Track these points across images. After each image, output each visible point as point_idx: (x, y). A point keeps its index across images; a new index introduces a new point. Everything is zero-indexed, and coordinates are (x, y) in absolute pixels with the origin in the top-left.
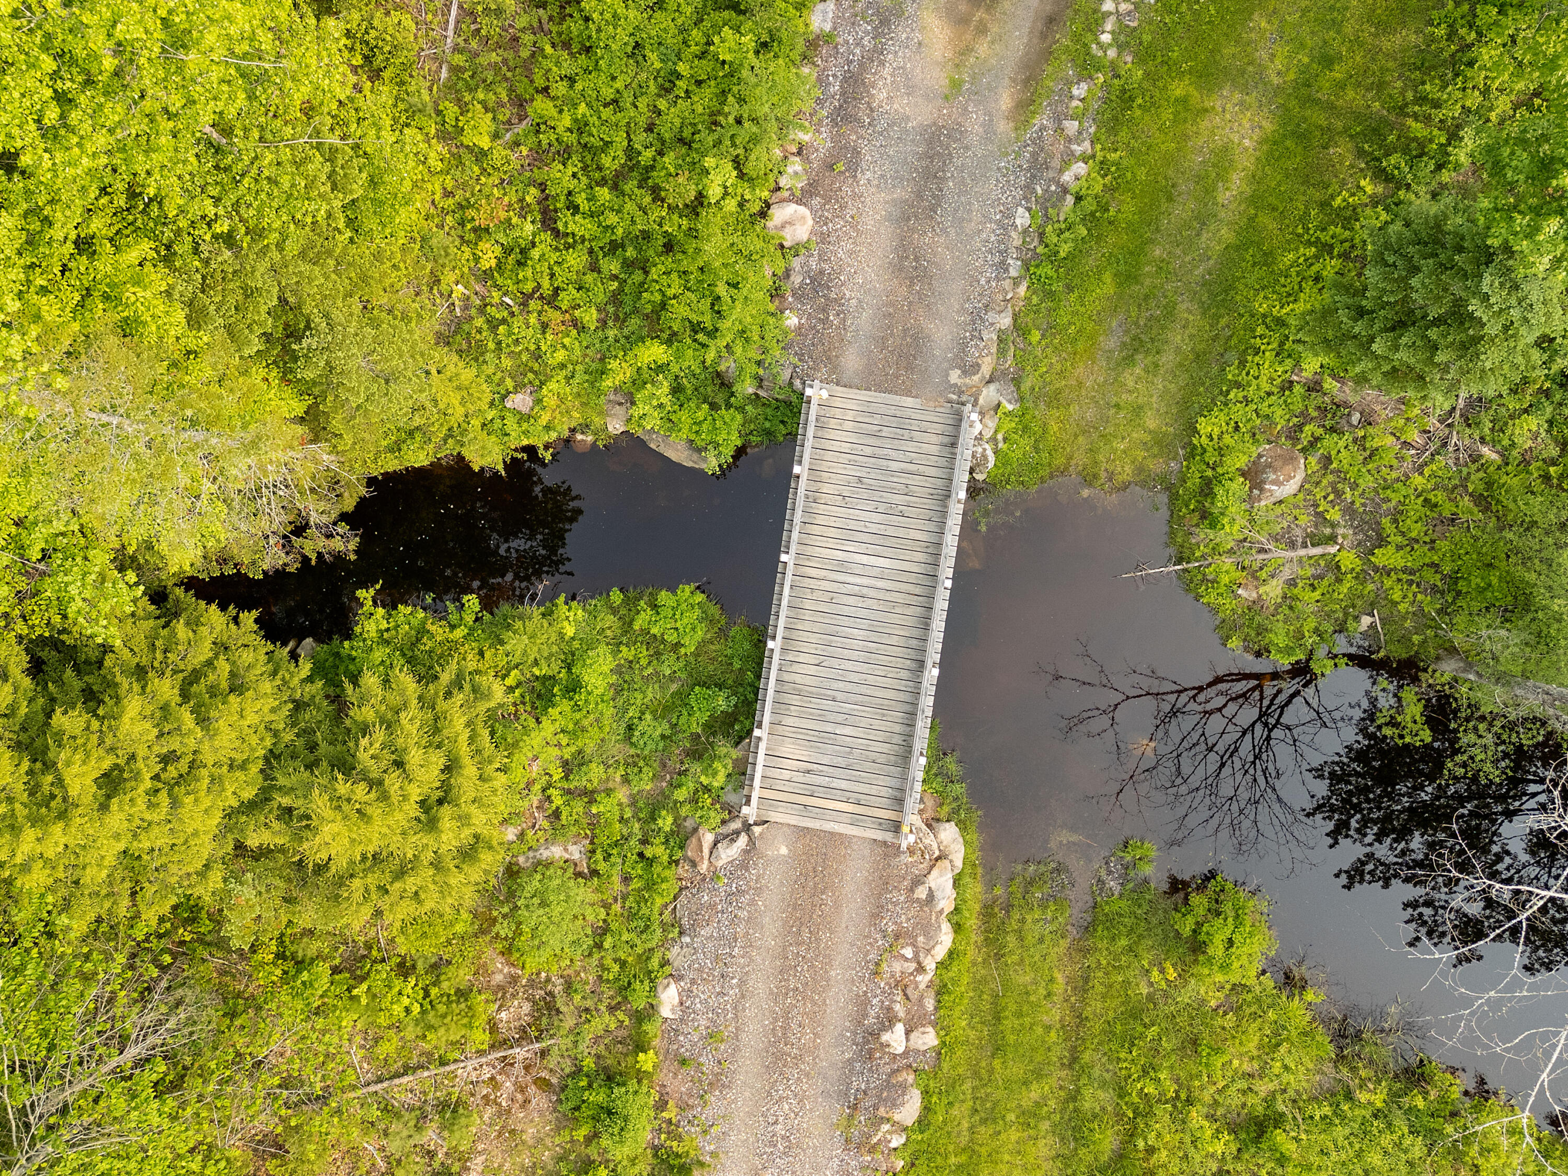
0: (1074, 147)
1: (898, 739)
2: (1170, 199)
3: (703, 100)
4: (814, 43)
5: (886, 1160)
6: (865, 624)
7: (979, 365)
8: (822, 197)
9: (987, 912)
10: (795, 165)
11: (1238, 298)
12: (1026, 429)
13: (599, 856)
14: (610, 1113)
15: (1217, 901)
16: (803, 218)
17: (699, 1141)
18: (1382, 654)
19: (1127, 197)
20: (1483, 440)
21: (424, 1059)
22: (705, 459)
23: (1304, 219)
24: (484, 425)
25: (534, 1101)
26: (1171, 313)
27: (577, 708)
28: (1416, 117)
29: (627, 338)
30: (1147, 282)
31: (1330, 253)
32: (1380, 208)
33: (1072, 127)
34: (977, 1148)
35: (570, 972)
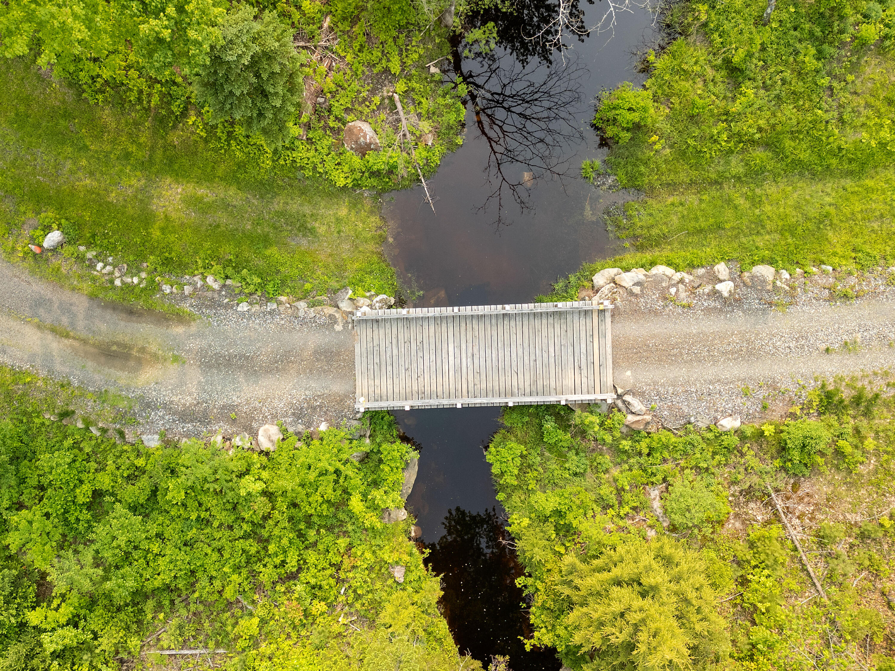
0: (199, 286)
1: (551, 320)
2: (218, 226)
3: (209, 501)
4: (167, 443)
5: (798, 279)
6: (488, 351)
7: (330, 315)
8: (252, 422)
9: (640, 248)
10: (237, 441)
11: (266, 177)
12: (361, 281)
13: (654, 479)
14: (804, 446)
15: (608, 121)
16: (265, 431)
17: (810, 390)
18: (450, 57)
19: (221, 250)
20: (320, 28)
21: (795, 560)
22: (412, 459)
23: (216, 150)
24: (417, 592)
25: (807, 491)
26: (282, 213)
27: (570, 509)
28: (149, 102)
29: (351, 518)
30: (266, 230)
31: (232, 132)
32: (203, 111)
33: (188, 290)
34: (780, 228)
35: (725, 483)
